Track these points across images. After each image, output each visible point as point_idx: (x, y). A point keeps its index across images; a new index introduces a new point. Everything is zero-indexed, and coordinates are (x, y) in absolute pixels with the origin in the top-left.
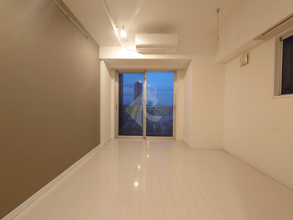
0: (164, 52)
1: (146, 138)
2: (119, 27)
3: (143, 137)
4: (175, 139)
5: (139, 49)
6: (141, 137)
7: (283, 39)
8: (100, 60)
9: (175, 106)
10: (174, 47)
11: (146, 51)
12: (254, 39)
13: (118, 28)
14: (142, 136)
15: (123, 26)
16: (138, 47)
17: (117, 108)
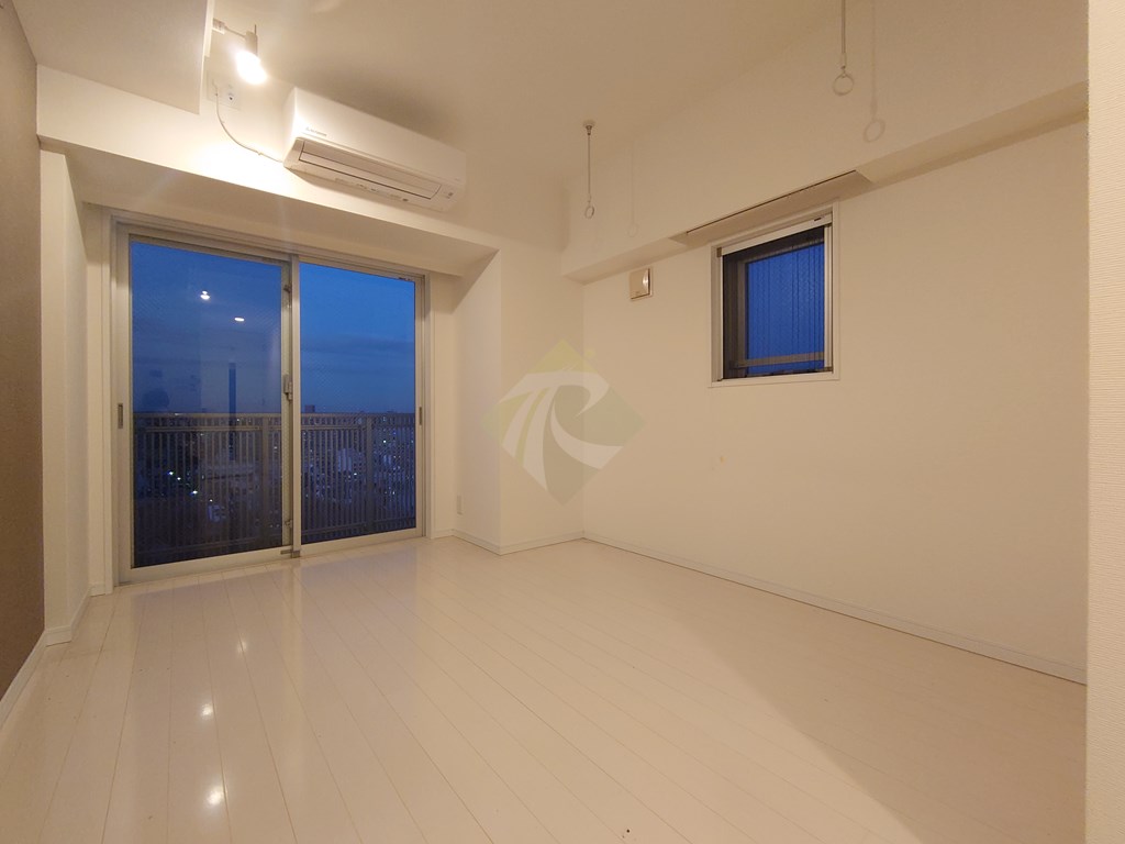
0: (405, 200)
1: (302, 553)
2: (226, 28)
3: (282, 553)
4: (423, 535)
5: (305, 157)
6: (277, 550)
7: (725, 252)
8: (40, 142)
9: (421, 409)
10: (451, 194)
11: (334, 176)
12: (672, 238)
13: (223, 32)
14: (281, 546)
15: (249, 33)
16: (302, 147)
17: (121, 424)
